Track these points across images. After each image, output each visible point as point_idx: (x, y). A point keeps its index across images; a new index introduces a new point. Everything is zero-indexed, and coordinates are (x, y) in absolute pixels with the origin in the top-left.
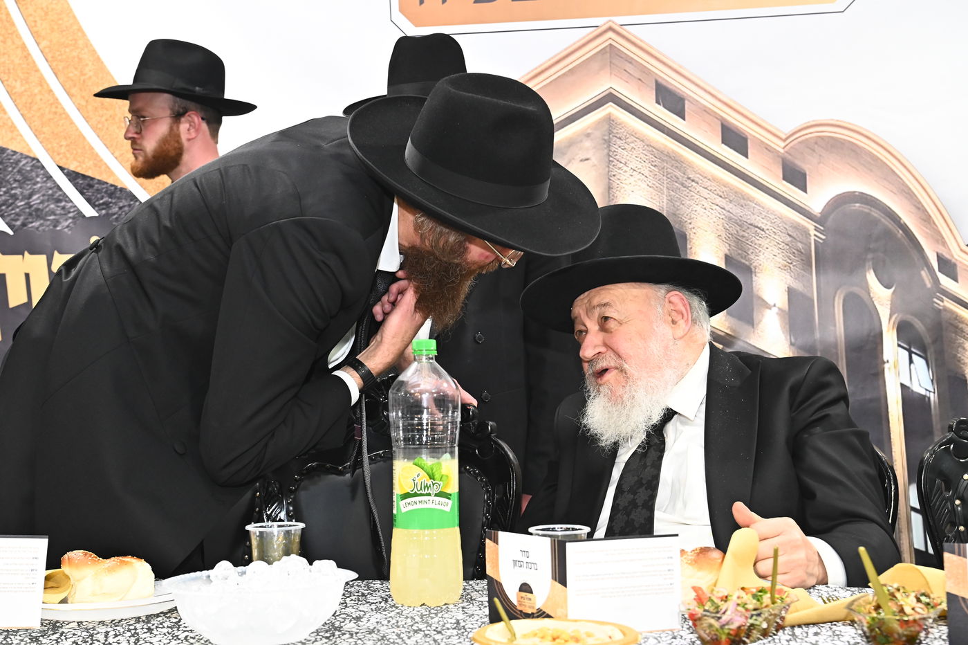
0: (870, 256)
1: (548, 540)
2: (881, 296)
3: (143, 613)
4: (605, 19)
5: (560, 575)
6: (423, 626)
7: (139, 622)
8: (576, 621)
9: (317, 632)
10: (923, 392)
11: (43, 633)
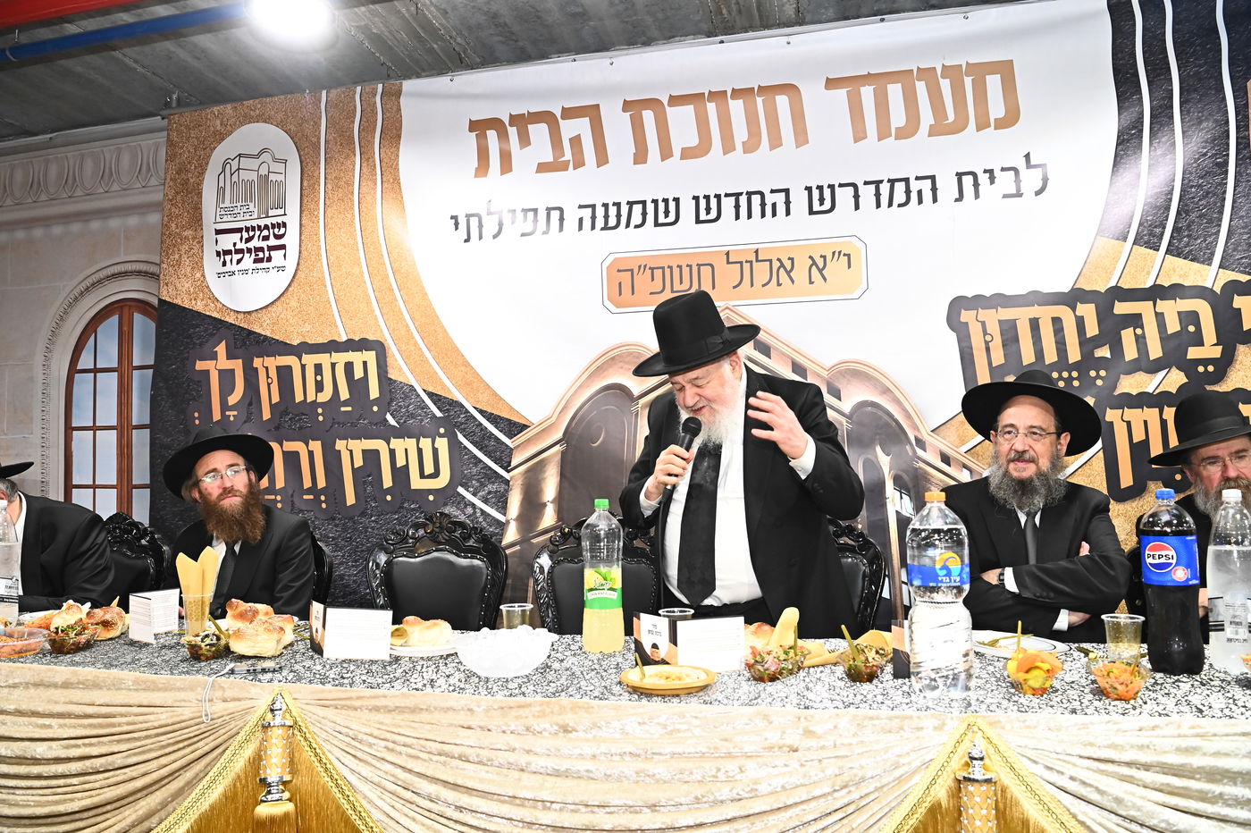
0: (878, 437)
1: (667, 619)
2: (884, 461)
3: (445, 653)
4: (724, 303)
5: (674, 640)
6: (597, 667)
7: (441, 659)
8: (682, 666)
9: (537, 669)
10: (909, 515)
11: (390, 663)
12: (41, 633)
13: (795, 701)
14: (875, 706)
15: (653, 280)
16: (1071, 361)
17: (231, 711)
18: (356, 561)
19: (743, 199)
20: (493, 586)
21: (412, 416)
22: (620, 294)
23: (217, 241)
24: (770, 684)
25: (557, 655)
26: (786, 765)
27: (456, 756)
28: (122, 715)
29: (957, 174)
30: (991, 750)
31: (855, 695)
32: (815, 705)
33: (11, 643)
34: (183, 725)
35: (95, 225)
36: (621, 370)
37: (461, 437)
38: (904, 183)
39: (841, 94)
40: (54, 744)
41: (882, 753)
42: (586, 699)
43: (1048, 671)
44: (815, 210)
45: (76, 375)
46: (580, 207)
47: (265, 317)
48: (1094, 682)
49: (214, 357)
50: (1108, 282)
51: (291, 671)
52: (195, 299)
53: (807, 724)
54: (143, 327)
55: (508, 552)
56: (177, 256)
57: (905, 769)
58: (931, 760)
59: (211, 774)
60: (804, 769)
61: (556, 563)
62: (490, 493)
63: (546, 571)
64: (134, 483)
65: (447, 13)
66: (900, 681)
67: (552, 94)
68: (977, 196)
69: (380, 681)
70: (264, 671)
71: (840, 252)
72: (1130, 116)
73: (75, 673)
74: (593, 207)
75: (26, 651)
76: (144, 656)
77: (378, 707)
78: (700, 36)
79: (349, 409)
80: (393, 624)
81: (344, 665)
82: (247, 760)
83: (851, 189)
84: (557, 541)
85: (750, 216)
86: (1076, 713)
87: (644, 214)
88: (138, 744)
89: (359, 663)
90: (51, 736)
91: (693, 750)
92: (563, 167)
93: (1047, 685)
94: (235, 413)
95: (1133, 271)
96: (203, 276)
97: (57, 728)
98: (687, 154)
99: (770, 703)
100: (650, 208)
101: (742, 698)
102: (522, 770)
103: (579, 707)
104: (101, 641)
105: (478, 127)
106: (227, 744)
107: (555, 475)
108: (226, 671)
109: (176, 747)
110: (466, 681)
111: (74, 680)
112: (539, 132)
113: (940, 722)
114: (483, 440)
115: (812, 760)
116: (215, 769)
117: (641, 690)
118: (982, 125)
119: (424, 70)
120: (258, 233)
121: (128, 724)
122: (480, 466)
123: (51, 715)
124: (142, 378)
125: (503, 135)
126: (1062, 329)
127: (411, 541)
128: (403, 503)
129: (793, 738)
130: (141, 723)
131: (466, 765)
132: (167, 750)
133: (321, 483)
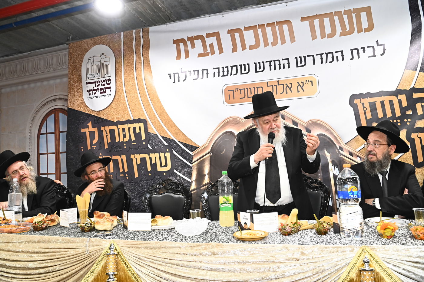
0: (325, 147)
1: (249, 214)
2: (328, 155)
3: (170, 228)
5: (252, 221)
6: (225, 231)
7: (169, 230)
8: (256, 230)
9: (203, 233)
11: (151, 232)
12: (30, 224)
13: (297, 242)
14: (327, 243)
15: (241, 93)
16: (397, 116)
17: (96, 250)
18: (139, 197)
19: (272, 63)
20: (187, 204)
21: (157, 145)
22: (229, 99)
23: (87, 87)
24: (288, 236)
25: (210, 228)
26: (295, 266)
27: (175, 264)
28: (58, 252)
29: (351, 50)
30: (372, 259)
31: (320, 240)
32: (305, 243)
33: (20, 228)
34: (79, 255)
35: (45, 83)
36: (231, 126)
37: (174, 152)
38: (331, 54)
39: (307, 23)
40: (35, 263)
41: (331, 260)
42: (221, 243)
43: (392, 229)
44: (299, 65)
45: (40, 135)
46: (214, 69)
47: (105, 113)
48: (411, 233)
49: (88, 127)
50: (410, 86)
51: (116, 235)
52: (80, 107)
53: (303, 250)
54: (63, 118)
55: (192, 192)
56: (73, 93)
57: (340, 266)
58: (349, 263)
59: (89, 272)
60: (301, 267)
61: (209, 196)
62: (185, 171)
63: (206, 198)
64: (61, 172)
65: (164, 2)
66: (336, 234)
67: (202, 29)
68: (359, 57)
69: (148, 238)
70: (107, 235)
71: (308, 80)
72: (416, 24)
73: (42, 238)
74: (219, 68)
75: (25, 231)
76: (65, 231)
77: (147, 247)
78: (254, 5)
79: (135, 143)
80: (152, 218)
81: (135, 233)
82: (102, 267)
83: (312, 57)
84: (209, 188)
85: (275, 69)
86: (404, 245)
87: (237, 70)
88: (64, 262)
89: (140, 232)
90: (34, 260)
91: (260, 261)
92: (207, 55)
93: (393, 235)
94: (96, 146)
95: (419, 82)
96: (83, 99)
97: (36, 257)
98: (251, 48)
99: (288, 243)
100: (239, 68)
101: (278, 241)
102: (199, 269)
103: (219, 246)
104: (51, 226)
105: (177, 42)
106: (95, 261)
107: (208, 165)
108: (93, 236)
109: (77, 263)
110: (178, 237)
111: (42, 240)
112: (198, 43)
113: (352, 249)
114: (182, 153)
115: (304, 264)
116: (91, 270)
117: (241, 239)
118: (360, 31)
119: (157, 23)
120: (101, 83)
121: (60, 255)
122: (182, 162)
123: (34, 253)
124: (63, 135)
125: (185, 45)
126: (393, 104)
127: (158, 189)
128: (155, 176)
129: (297, 256)
130: (65, 254)
131: (179, 267)
132: (74, 264)
133: (126, 170)
